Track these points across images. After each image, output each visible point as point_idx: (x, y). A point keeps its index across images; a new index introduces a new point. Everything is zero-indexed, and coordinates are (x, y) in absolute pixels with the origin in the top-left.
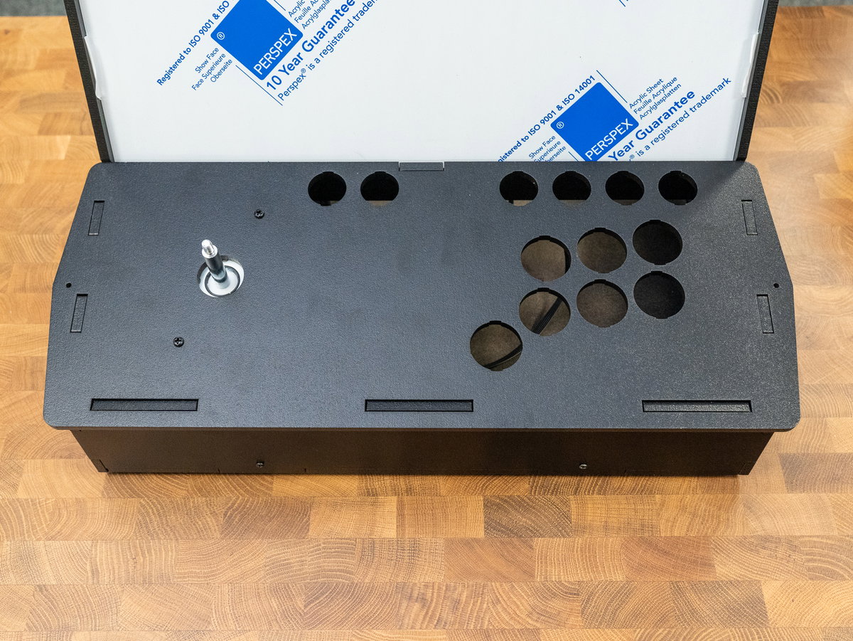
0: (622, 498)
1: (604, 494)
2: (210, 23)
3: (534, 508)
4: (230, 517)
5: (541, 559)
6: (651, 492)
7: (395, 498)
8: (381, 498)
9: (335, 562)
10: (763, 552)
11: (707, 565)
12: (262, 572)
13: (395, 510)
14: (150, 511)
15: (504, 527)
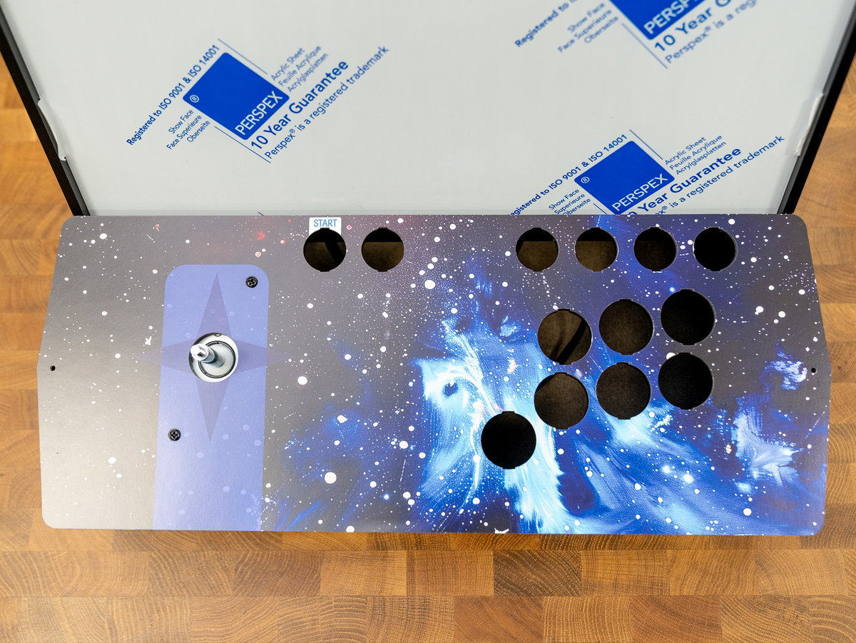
0: (633, 553)
1: (615, 549)
2: (181, 87)
3: (544, 564)
4: (241, 572)
5: (550, 619)
6: (662, 547)
7: (404, 553)
8: (391, 552)
9: (346, 621)
10: (772, 613)
11: (714, 626)
12: (276, 632)
13: (405, 565)
14: (162, 565)
15: (513, 584)
